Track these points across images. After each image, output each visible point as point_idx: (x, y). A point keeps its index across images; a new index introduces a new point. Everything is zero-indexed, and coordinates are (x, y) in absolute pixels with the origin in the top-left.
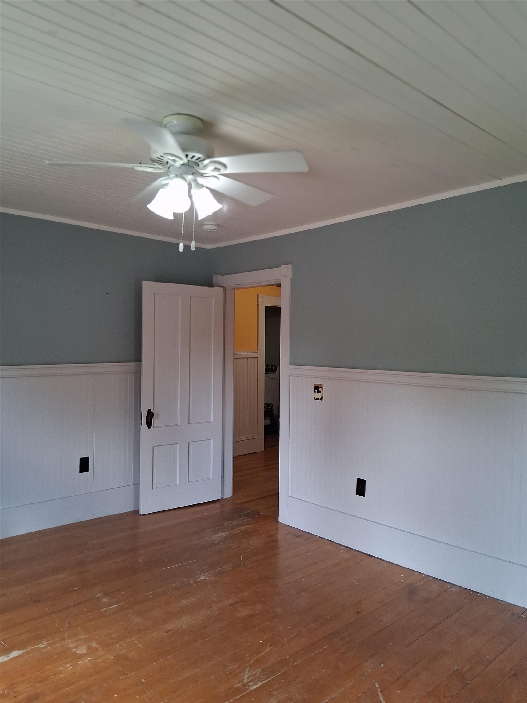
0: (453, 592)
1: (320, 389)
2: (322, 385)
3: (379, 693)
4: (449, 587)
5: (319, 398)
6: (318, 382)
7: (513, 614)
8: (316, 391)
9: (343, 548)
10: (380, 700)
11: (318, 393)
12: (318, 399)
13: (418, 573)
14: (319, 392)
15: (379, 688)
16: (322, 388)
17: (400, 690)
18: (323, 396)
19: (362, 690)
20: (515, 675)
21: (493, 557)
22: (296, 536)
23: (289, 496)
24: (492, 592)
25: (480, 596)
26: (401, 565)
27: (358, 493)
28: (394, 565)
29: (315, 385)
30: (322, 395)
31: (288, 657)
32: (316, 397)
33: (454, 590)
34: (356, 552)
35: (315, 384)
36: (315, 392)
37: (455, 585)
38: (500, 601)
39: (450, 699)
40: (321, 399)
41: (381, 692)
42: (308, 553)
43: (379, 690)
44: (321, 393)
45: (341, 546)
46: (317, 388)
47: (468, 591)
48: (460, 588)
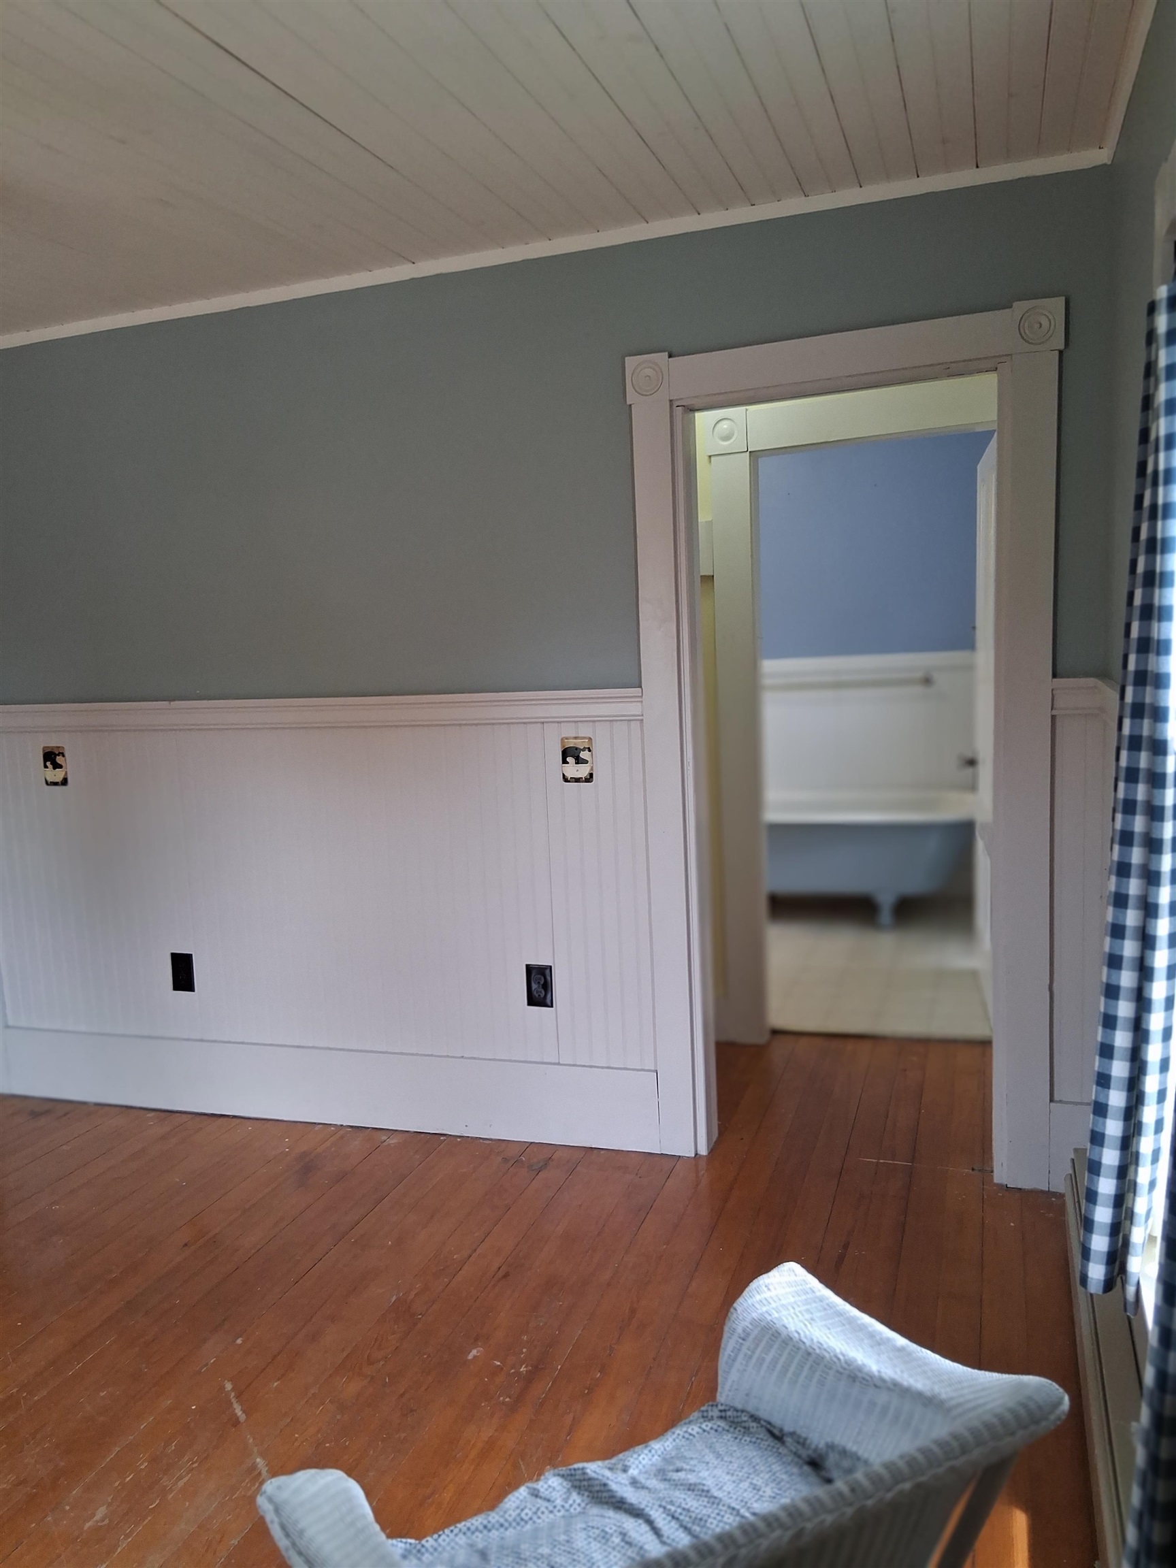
0: (392, 1145)
1: (58, 757)
2: (63, 748)
3: (233, 1400)
4: (384, 1138)
5: (59, 779)
6: (53, 742)
7: (505, 1160)
8: (48, 764)
9: (151, 1115)
10: (236, 1414)
11: (54, 768)
12: (55, 784)
13: (321, 1126)
14: (57, 766)
15: (233, 1389)
16: (64, 756)
17: (278, 1380)
18: (68, 772)
19: (194, 1407)
20: (506, 1276)
21: (463, 1057)
22: (35, 1115)
23: (7, 1027)
24: (466, 1126)
25: (445, 1140)
26: (285, 1119)
27: (177, 987)
28: (270, 1122)
29: (44, 751)
30: (64, 773)
31: (15, 1390)
32: (50, 780)
33: (393, 1141)
34: (184, 1116)
35: (44, 748)
36: (46, 767)
37: (396, 1130)
38: (481, 1141)
39: (382, 1363)
40: (65, 782)
41: (238, 1397)
42: (64, 1147)
43: (233, 1394)
44: (61, 767)
45: (147, 1112)
46: (51, 757)
47: (422, 1135)
48: (406, 1134)
